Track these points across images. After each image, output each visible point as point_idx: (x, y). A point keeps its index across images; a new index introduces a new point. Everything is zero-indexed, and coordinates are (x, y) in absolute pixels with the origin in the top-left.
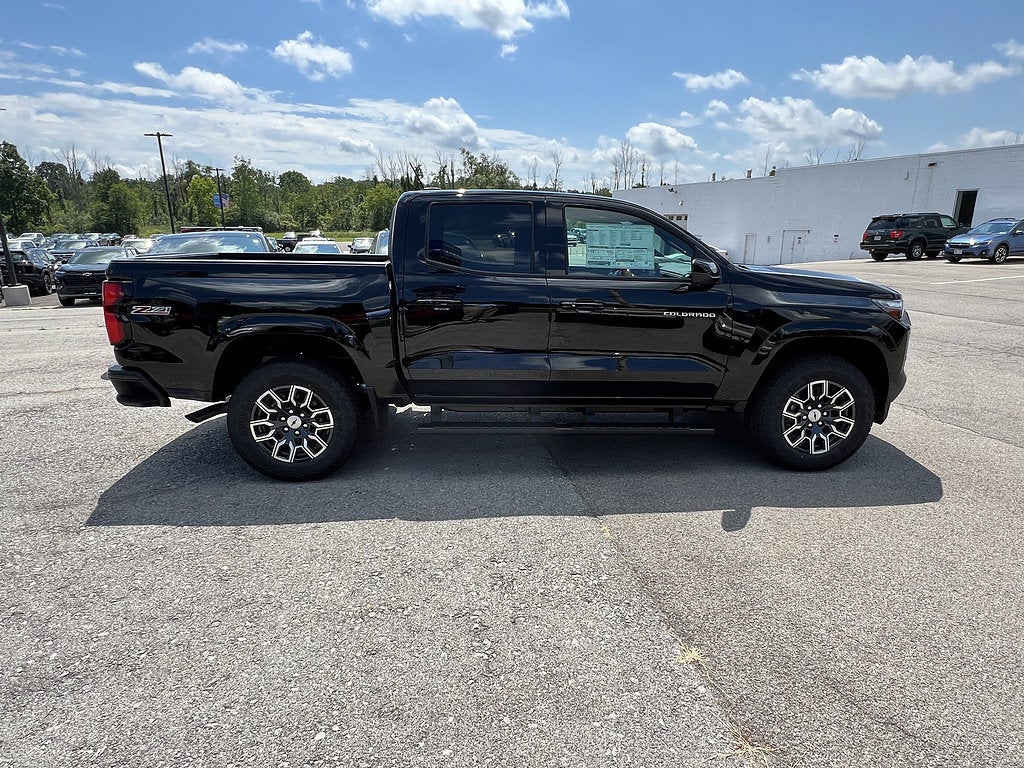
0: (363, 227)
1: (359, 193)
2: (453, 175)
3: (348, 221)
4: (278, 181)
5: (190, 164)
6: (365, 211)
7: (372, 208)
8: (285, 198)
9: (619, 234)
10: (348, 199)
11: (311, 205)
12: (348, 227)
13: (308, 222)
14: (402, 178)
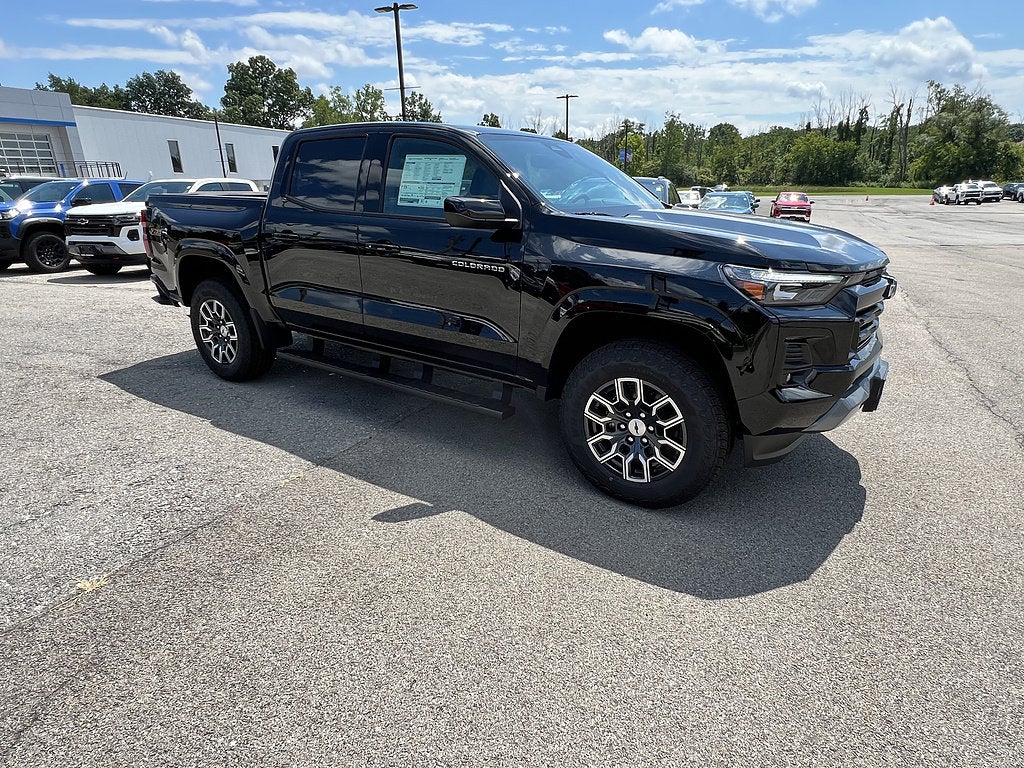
0: (783, 181)
1: (788, 143)
2: (909, 116)
3: (768, 174)
4: (707, 134)
5: (626, 122)
6: (788, 163)
7: (796, 159)
8: (709, 152)
9: (432, 166)
10: (773, 151)
11: (732, 158)
12: (768, 181)
13: (726, 176)
14: (841, 123)
